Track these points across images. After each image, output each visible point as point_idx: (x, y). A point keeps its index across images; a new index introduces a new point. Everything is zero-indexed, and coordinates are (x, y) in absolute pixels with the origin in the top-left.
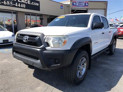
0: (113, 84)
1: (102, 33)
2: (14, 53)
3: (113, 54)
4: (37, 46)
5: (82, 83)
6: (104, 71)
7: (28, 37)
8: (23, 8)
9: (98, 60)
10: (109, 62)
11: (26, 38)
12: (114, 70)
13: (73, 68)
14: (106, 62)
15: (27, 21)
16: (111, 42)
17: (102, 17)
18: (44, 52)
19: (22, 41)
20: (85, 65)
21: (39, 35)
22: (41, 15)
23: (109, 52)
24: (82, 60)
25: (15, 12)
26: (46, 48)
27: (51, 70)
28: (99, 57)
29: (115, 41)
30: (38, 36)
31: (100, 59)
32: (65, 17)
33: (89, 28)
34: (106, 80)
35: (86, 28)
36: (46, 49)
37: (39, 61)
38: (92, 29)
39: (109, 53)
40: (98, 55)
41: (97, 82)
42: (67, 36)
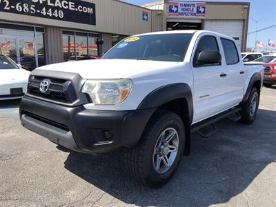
0: (237, 188)
1: (221, 76)
2: (23, 116)
3: (252, 122)
4: (66, 101)
5: (168, 184)
6: (223, 159)
7: (48, 82)
8: (58, 18)
9: (208, 135)
10: (238, 140)
11: (46, 83)
12: (247, 157)
13: (143, 150)
14: (232, 139)
15: (69, 47)
16: (245, 96)
17: (222, 39)
18: (81, 114)
19: (38, 89)
20: (175, 146)
21: (72, 78)
22: (98, 35)
23: (240, 118)
24: (167, 133)
25: (42, 29)
26: (85, 106)
27: (97, 153)
28: (215, 129)
29: (256, 93)
30: (69, 80)
31: (215, 132)
32: (138, 38)
33: (188, 63)
34: (224, 179)
35: (180, 64)
36: (84, 109)
37: (70, 133)
38: (194, 66)
39: (240, 120)
40: (212, 124)
41: (201, 183)
42: (130, 79)
